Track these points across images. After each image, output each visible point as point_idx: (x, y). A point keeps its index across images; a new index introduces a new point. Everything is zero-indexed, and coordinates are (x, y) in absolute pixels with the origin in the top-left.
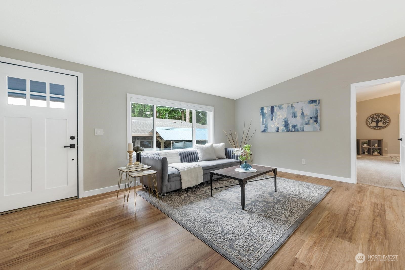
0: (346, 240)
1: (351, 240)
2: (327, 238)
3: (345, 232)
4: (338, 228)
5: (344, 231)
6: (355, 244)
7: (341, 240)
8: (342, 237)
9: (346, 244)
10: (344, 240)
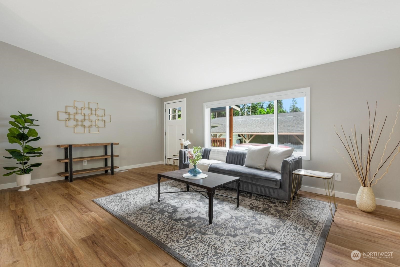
0: (86, 237)
1: (84, 240)
2: (97, 229)
3: (94, 242)
4: (104, 242)
5: (96, 242)
6: (78, 240)
7: (89, 235)
8: (91, 237)
9: (83, 235)
10: (87, 237)
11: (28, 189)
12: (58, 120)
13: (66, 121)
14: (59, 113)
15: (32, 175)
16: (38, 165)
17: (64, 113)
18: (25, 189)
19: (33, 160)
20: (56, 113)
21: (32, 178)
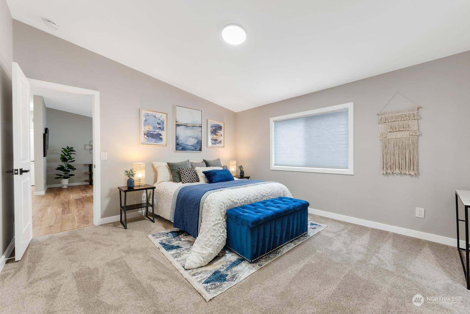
11: (67, 187)
12: (85, 149)
13: (90, 150)
14: (86, 146)
15: (69, 180)
16: (73, 175)
17: (89, 146)
18: (65, 187)
19: (71, 172)
20: (84, 146)
21: (69, 182)
